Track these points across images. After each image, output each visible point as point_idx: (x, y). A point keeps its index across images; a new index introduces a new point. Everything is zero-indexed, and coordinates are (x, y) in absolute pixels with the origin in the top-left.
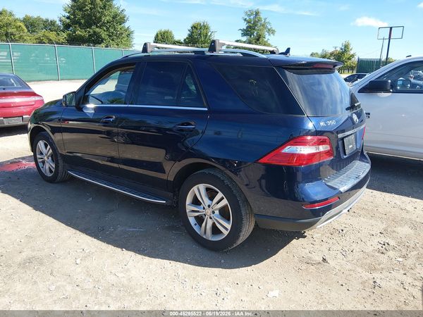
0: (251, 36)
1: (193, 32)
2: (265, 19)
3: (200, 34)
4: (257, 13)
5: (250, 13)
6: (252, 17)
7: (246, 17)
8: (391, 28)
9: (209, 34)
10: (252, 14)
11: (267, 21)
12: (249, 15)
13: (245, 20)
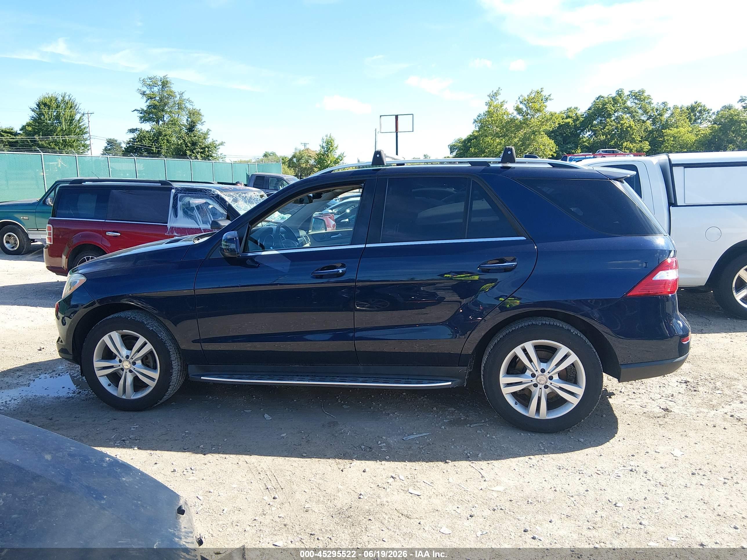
0: (158, 122)
1: (41, 114)
2: (181, 94)
3: (58, 117)
4: (165, 84)
5: (152, 82)
6: (156, 89)
7: (145, 89)
8: (397, 117)
9: (77, 117)
10: (155, 84)
11: (185, 97)
12: (150, 86)
13: (144, 94)
